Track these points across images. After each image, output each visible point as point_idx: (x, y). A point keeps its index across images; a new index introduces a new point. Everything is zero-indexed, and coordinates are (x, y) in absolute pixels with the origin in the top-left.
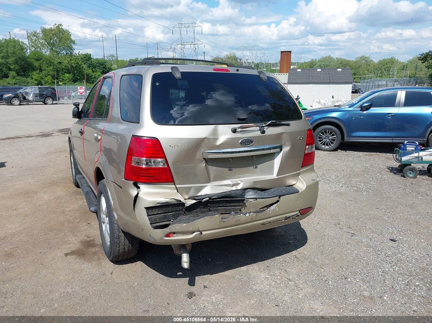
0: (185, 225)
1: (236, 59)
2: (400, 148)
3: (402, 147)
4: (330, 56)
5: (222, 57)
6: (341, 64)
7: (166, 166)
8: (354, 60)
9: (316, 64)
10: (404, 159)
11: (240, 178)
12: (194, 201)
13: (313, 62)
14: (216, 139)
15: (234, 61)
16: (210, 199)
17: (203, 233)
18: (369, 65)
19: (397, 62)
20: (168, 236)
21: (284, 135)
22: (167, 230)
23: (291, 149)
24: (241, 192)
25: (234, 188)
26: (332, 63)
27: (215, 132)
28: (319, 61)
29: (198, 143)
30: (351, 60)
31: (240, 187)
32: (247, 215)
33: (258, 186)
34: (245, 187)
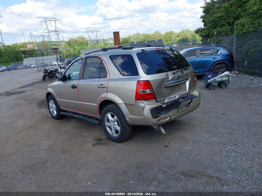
0: (165, 115)
1: (84, 39)
2: (205, 76)
3: (206, 76)
4: (138, 33)
5: (75, 38)
6: (145, 36)
7: (153, 92)
8: (152, 33)
9: (131, 38)
10: (209, 81)
11: (176, 94)
12: (166, 105)
13: (129, 37)
14: (168, 78)
15: (82, 40)
16: (171, 103)
17: (172, 117)
18: (160, 36)
19: (174, 33)
20: (159, 121)
21: (189, 74)
22: (159, 118)
23: (191, 79)
24: (178, 100)
25: (175, 98)
26: (140, 37)
27: (167, 75)
28: (133, 36)
29: (163, 81)
30: (150, 34)
31: (177, 97)
32: (185, 108)
33: (183, 96)
34: (179, 97)
